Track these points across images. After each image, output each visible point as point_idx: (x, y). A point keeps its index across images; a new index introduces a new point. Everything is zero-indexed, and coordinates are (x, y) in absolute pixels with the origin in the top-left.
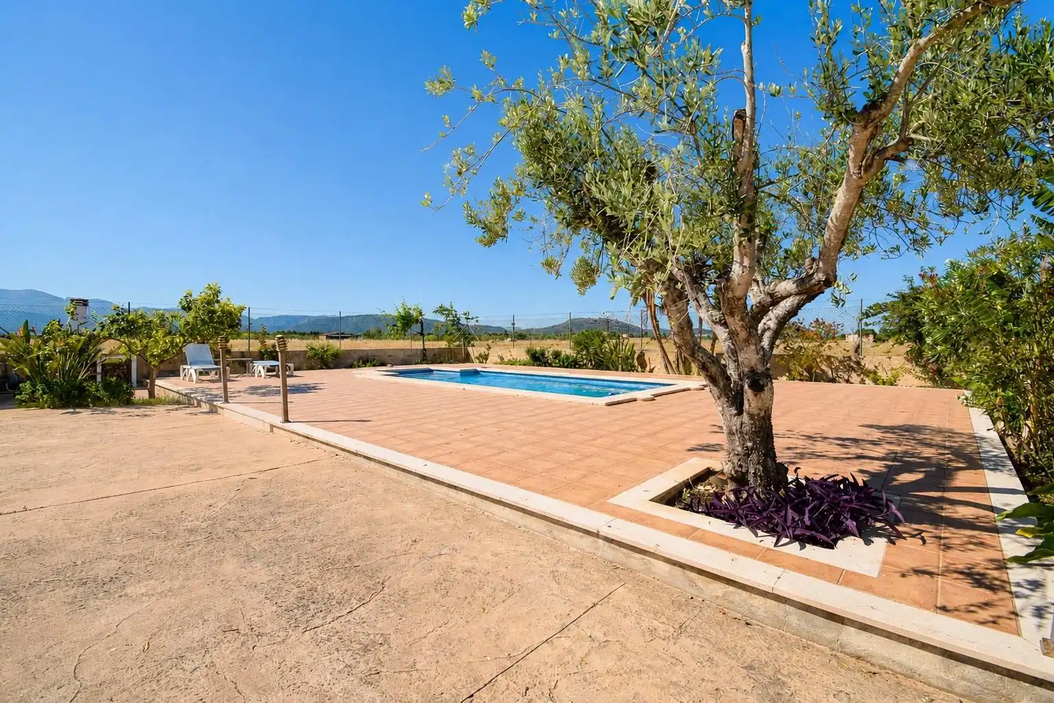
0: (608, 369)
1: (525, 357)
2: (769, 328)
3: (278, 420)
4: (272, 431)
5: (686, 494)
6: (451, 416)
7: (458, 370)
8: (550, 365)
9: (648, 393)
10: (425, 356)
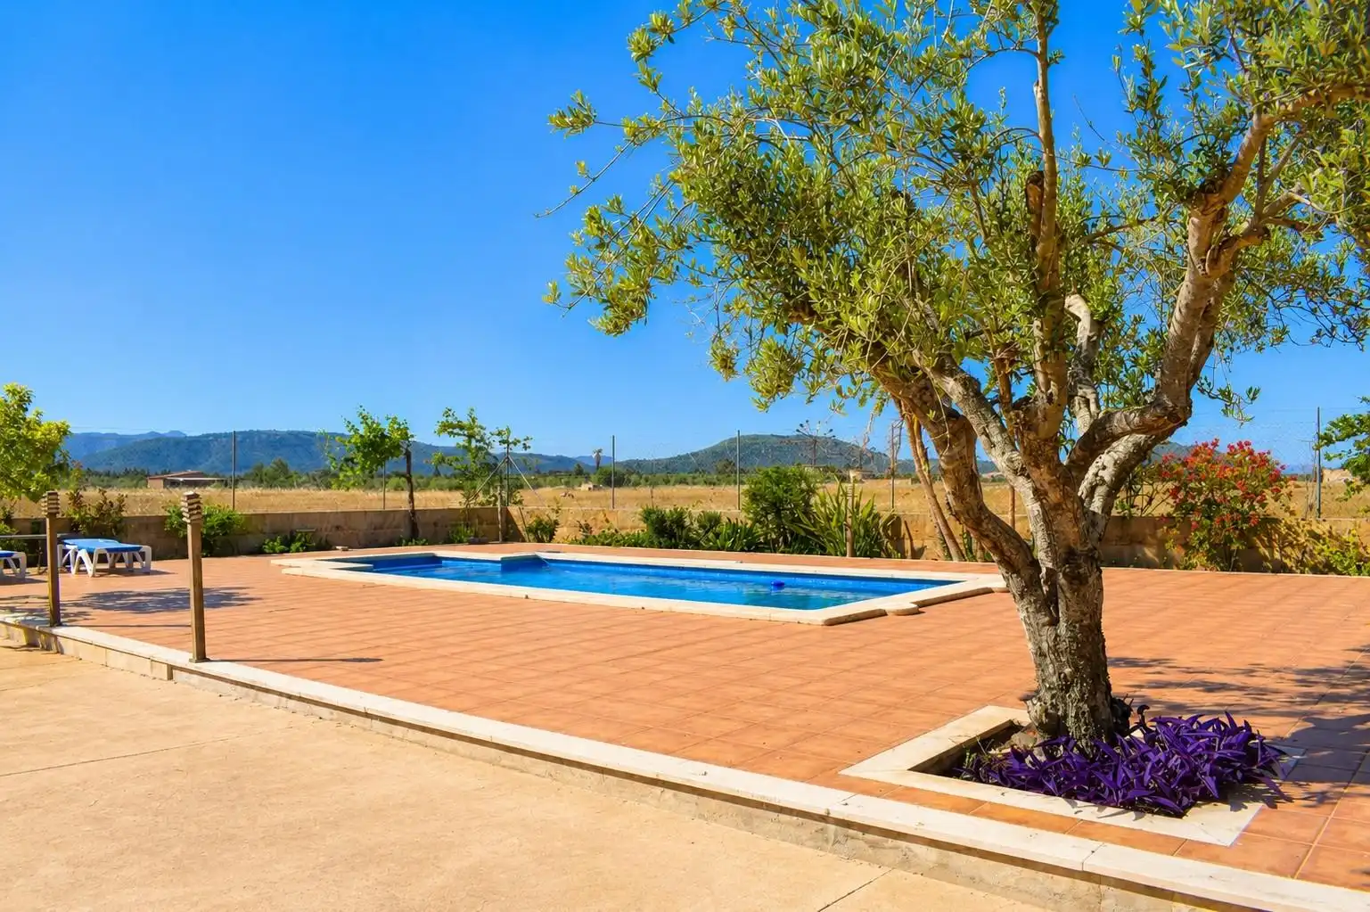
0: (824, 551)
1: (640, 528)
2: (1103, 482)
3: (184, 657)
4: (170, 677)
5: (970, 758)
6: (519, 649)
7: (498, 557)
8: (697, 546)
9: (906, 600)
10: (416, 527)
